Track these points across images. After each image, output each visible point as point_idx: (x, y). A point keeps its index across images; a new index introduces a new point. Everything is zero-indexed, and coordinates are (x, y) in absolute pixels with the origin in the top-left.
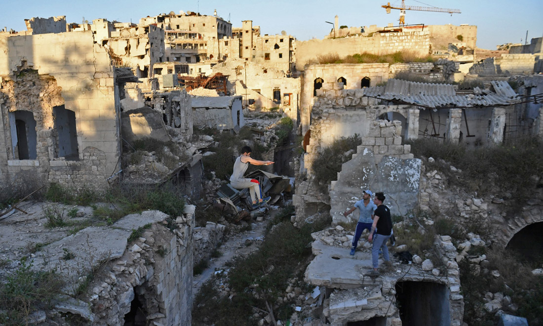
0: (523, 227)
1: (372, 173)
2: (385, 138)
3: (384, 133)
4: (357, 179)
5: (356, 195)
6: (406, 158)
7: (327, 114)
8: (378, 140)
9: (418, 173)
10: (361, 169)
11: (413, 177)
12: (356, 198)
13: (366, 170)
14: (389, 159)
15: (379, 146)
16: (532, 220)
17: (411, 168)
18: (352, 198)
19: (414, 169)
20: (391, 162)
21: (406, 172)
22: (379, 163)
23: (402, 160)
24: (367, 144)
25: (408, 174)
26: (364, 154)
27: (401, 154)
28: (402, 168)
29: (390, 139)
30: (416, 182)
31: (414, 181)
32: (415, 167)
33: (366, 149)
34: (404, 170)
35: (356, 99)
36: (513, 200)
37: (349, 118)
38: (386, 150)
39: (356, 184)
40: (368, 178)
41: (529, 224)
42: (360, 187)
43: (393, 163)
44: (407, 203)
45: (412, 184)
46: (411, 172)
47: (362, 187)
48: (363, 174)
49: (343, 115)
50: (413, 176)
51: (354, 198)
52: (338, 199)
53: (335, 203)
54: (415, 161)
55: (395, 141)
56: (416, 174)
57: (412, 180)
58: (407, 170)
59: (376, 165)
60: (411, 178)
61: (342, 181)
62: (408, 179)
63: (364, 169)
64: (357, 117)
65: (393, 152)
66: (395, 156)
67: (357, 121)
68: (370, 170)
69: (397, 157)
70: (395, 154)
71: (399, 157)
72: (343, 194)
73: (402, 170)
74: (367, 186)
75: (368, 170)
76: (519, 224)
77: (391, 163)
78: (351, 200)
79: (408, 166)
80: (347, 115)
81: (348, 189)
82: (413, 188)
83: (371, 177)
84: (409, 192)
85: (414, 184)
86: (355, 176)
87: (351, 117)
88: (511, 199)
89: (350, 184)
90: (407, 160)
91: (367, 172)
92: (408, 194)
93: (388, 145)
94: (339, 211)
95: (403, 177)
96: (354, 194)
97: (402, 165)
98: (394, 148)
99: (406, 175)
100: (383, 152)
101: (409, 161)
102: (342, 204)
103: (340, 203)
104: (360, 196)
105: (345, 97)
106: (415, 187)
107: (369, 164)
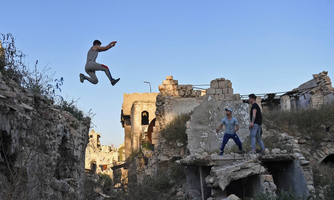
0: (324, 158)
1: (216, 114)
2: (222, 88)
3: (221, 85)
4: (205, 119)
5: (206, 131)
6: (237, 103)
7: (169, 100)
8: (217, 90)
9: (248, 113)
10: (207, 111)
11: (244, 117)
12: (206, 134)
13: (211, 112)
14: (227, 103)
15: (218, 94)
16: (329, 152)
17: (243, 110)
18: (203, 134)
19: (245, 110)
20: (228, 105)
21: (240, 113)
22: (220, 106)
23: (236, 104)
24: (210, 93)
25: (241, 114)
26: (209, 100)
27: (234, 100)
28: (236, 110)
29: (225, 89)
30: (247, 121)
31: (246, 120)
32: (245, 109)
33: (210, 97)
34: (238, 111)
35: (187, 91)
36: (313, 141)
37: (184, 103)
38: (224, 97)
39: (205, 123)
40: (213, 118)
41: (328, 155)
42: (208, 125)
43: (230, 107)
44: (243, 137)
45: (245, 122)
46: (243, 113)
47: (209, 125)
48: (209, 115)
49: (180, 101)
50: (244, 115)
51: (204, 134)
52: (192, 135)
53: (190, 138)
54: (245, 105)
55: (229, 91)
56: (246, 114)
57: (245, 119)
58: (240, 112)
59: (218, 108)
60: (243, 117)
61: (195, 121)
62: (241, 118)
63: (210, 111)
64: (190, 102)
65: (229, 98)
66: (231, 101)
67: (190, 105)
68: (214, 112)
69: (232, 102)
70: (230, 100)
71: (233, 103)
72: (196, 131)
73: (236, 111)
74: (213, 124)
75: (213, 112)
76: (321, 155)
77: (228, 107)
78: (203, 135)
79: (240, 108)
80: (183, 101)
81: (199, 127)
82: (246, 124)
83: (216, 117)
84: (243, 128)
85: (246, 122)
86: (203, 117)
87: (186, 102)
88: (311, 140)
89: (201, 123)
90: (239, 104)
91: (212, 113)
92: (243, 129)
93: (225, 94)
94: (194, 144)
95: (237, 116)
96: (204, 131)
97: (236, 108)
98: (229, 96)
99: (240, 115)
100: (221, 99)
101: (240, 105)
102: (196, 139)
103: (195, 138)
104: (209, 132)
105: (180, 90)
106: (247, 124)
107: (213, 107)
